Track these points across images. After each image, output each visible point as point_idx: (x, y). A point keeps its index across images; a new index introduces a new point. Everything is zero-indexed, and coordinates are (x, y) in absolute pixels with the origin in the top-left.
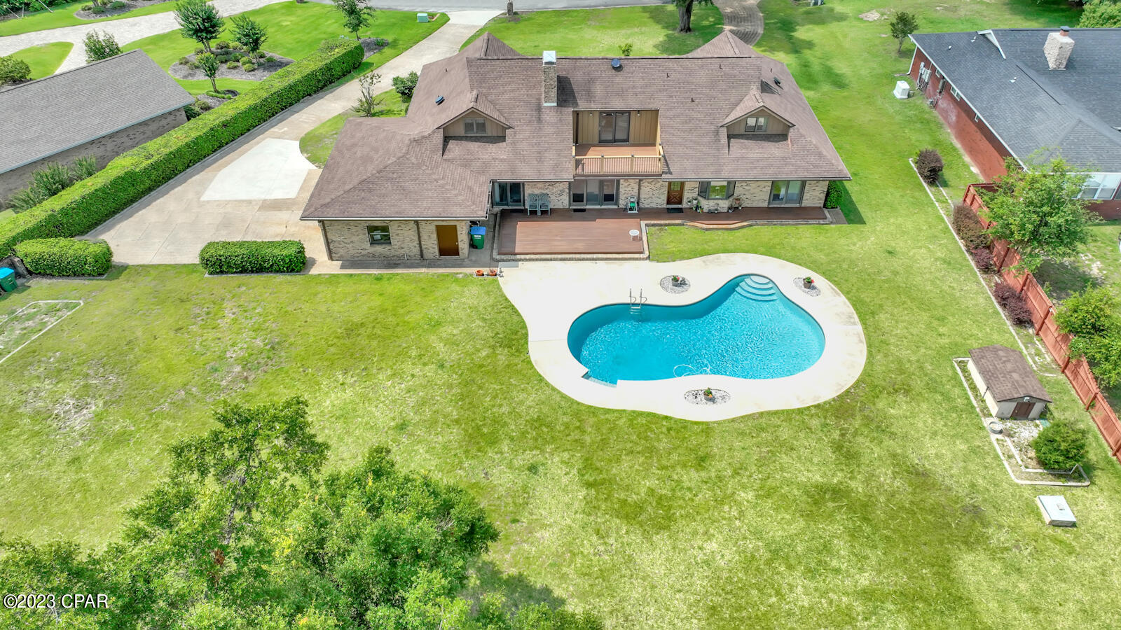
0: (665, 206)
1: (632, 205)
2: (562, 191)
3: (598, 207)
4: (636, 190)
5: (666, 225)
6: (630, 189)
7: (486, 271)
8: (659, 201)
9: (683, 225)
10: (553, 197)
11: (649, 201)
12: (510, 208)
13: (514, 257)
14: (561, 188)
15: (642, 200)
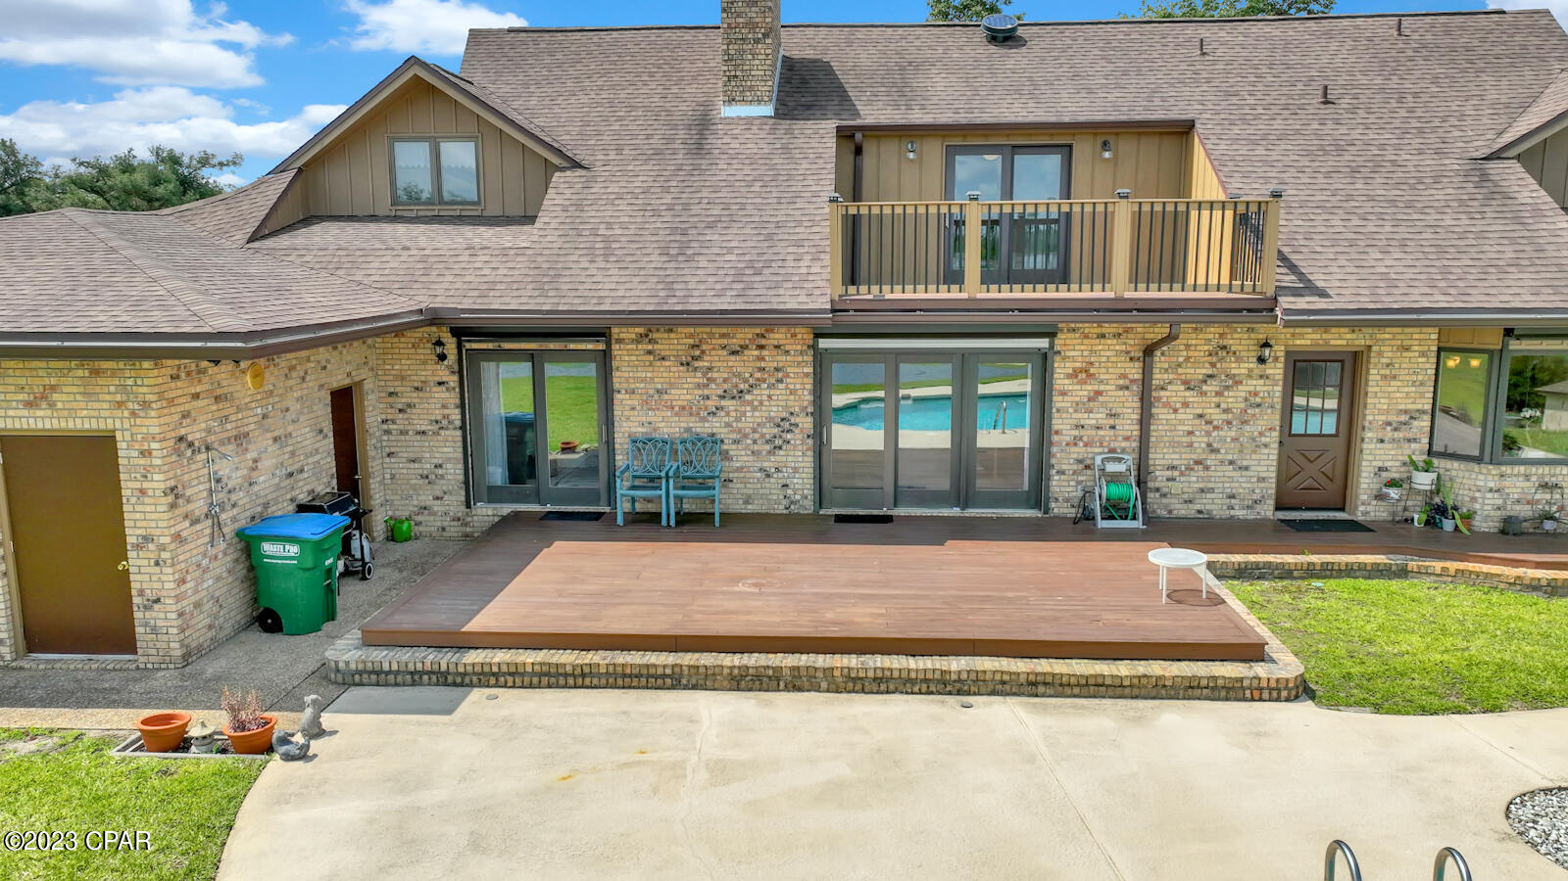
0: (1267, 510)
1: (1116, 491)
2: (785, 424)
3: (956, 511)
4: (1129, 425)
5: (1310, 572)
6: (1099, 416)
7: (203, 721)
8: (1242, 484)
9: (1403, 573)
10: (741, 457)
11: (1194, 481)
12: (549, 508)
13: (445, 659)
14: (776, 412)
15: (1159, 477)
